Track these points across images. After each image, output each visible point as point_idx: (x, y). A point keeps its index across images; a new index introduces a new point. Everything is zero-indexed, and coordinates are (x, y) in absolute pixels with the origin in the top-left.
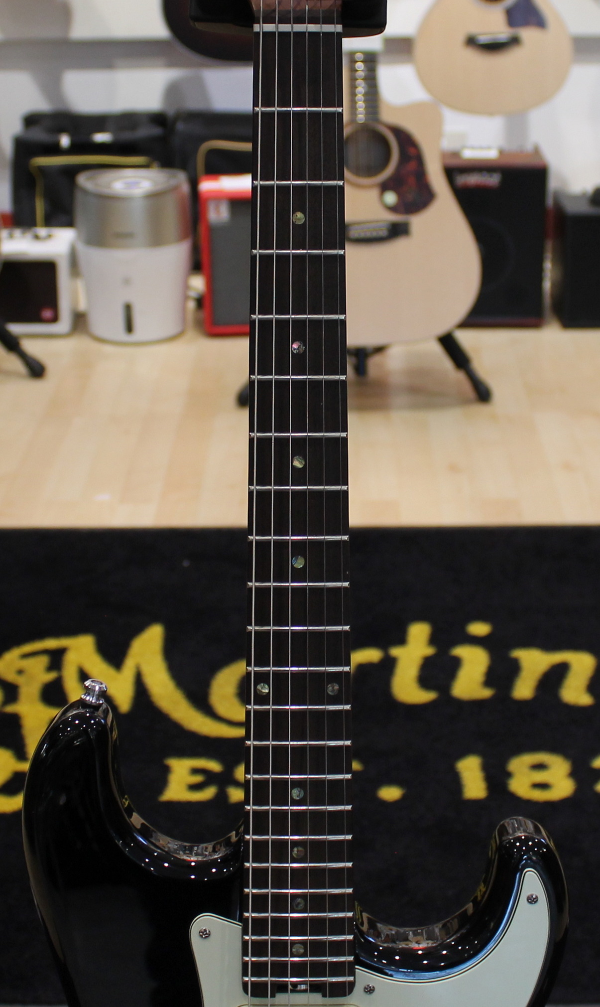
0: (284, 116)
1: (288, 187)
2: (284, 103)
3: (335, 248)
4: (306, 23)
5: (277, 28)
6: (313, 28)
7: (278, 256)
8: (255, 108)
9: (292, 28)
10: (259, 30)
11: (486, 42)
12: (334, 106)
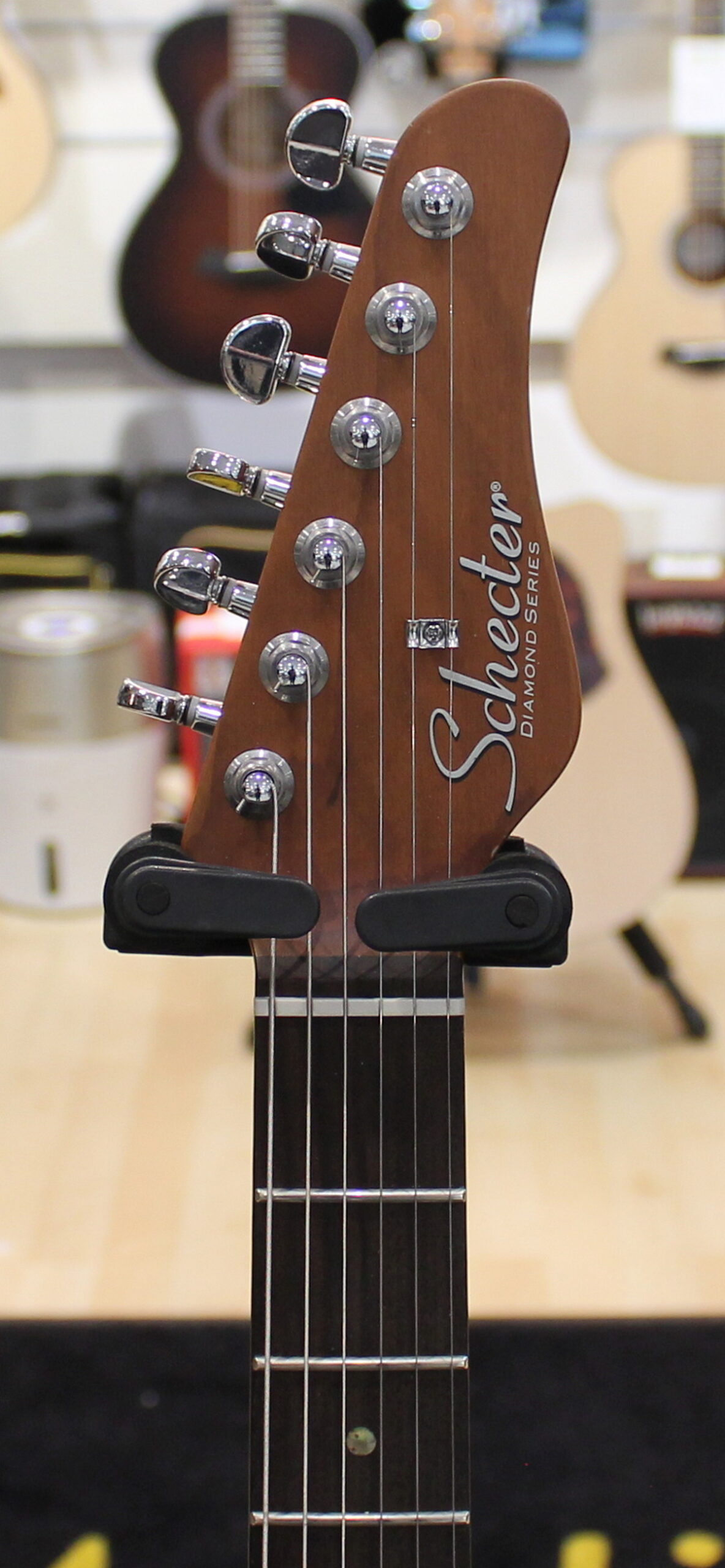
0: (326, 1211)
1: (336, 1372)
2: (326, 1178)
3: (447, 1508)
4: (379, 997)
5: (310, 1007)
6: (394, 1007)
7: (313, 1527)
8: (259, 1191)
9: (346, 1006)
10: (267, 1014)
11: (698, 360)
12: (445, 1186)
